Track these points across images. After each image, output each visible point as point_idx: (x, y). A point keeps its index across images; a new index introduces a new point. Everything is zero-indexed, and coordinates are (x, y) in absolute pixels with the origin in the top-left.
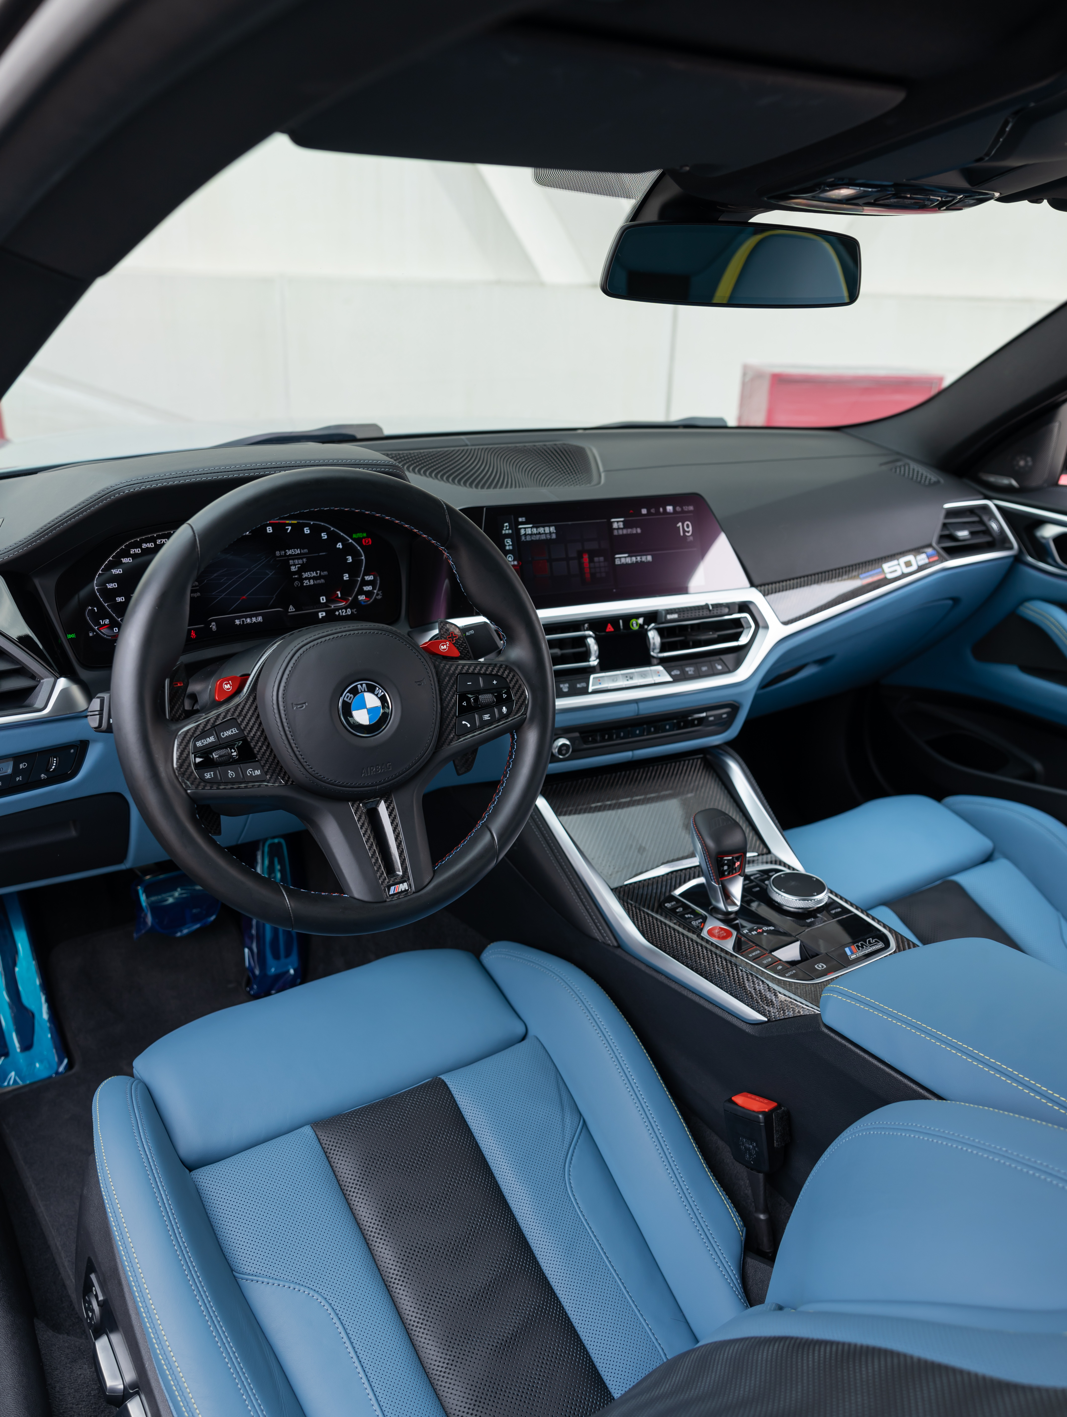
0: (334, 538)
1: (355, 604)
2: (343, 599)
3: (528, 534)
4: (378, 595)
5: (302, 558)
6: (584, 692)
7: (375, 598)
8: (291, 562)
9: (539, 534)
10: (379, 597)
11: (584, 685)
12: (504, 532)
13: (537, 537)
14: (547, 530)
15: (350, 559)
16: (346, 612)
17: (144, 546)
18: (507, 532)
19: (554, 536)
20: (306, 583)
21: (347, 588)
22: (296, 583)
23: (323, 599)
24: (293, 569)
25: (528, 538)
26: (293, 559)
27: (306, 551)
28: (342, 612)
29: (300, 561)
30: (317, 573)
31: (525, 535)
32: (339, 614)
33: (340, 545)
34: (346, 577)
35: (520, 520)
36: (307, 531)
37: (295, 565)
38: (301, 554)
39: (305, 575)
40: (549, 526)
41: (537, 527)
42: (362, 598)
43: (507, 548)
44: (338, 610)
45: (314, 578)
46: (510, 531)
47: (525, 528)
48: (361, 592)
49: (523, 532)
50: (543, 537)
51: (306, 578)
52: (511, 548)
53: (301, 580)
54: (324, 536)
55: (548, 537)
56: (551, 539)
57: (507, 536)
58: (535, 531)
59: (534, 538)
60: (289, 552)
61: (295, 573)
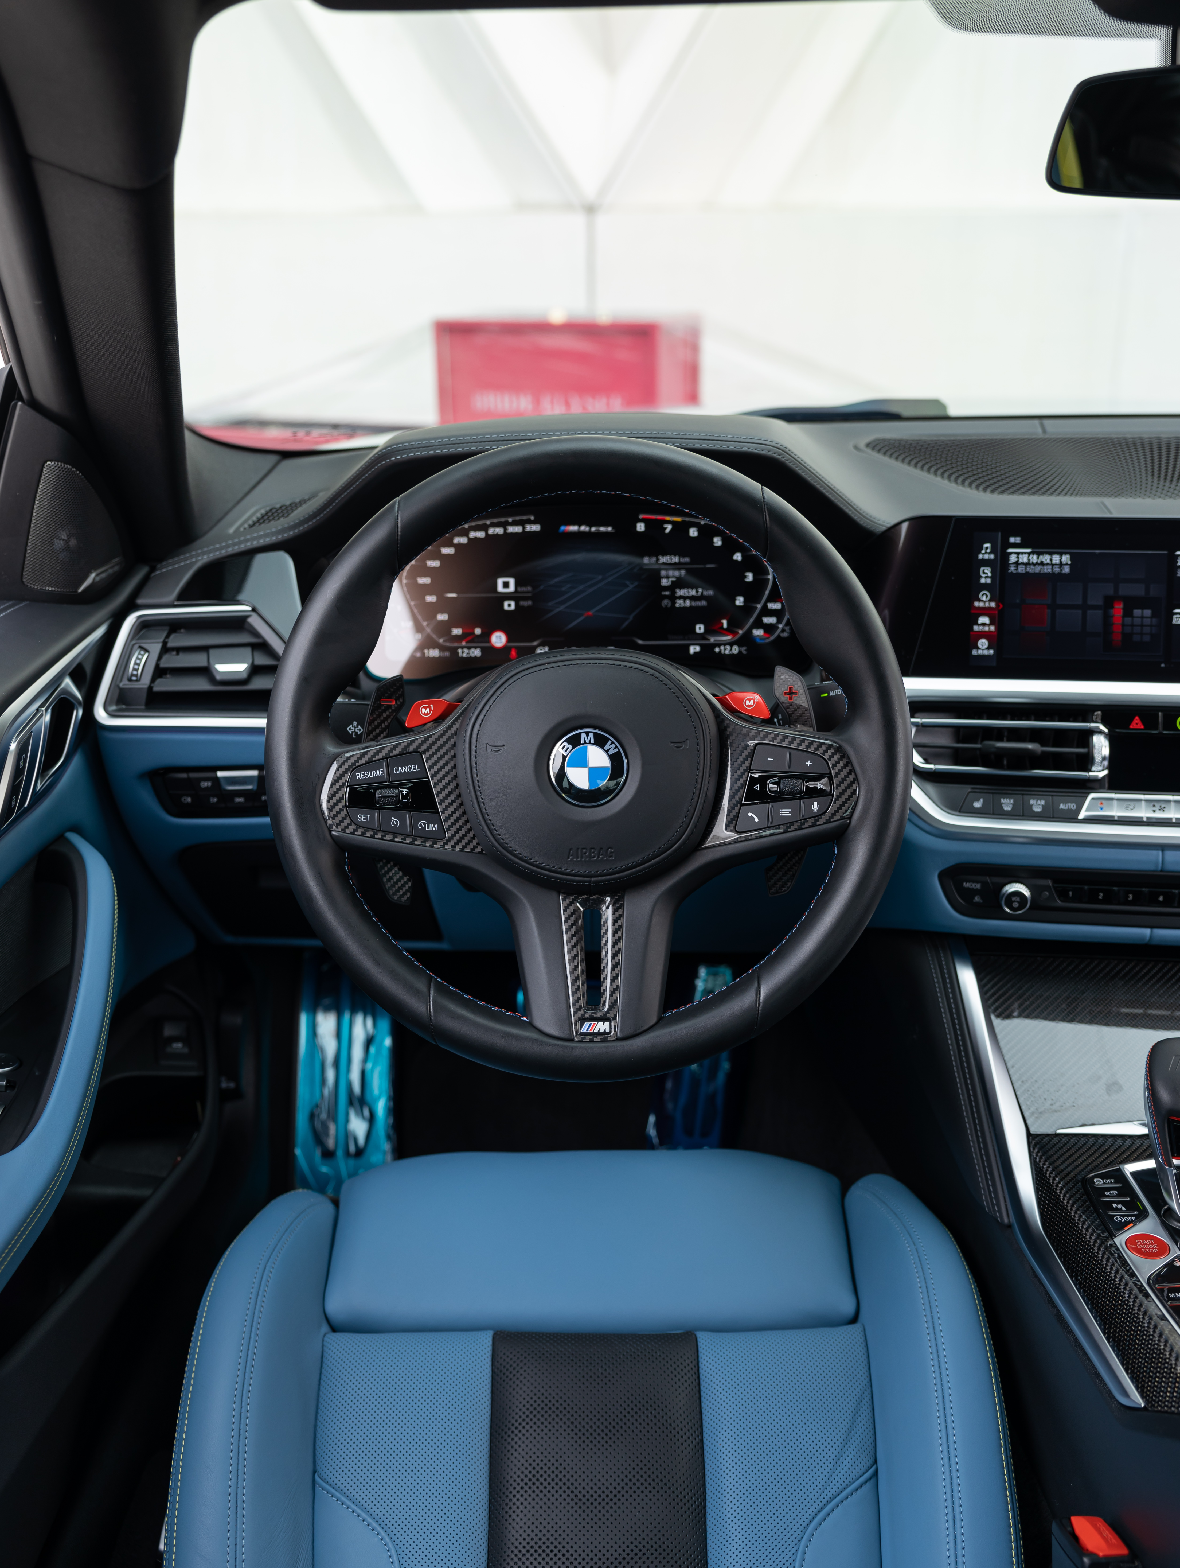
0: (730, 546)
1: (746, 640)
2: (730, 631)
3: (1022, 563)
4: (783, 631)
5: (679, 569)
6: (1071, 817)
7: (779, 636)
8: (663, 573)
9: (1042, 564)
10: (785, 635)
11: (1072, 806)
12: (980, 556)
13: (1037, 569)
14: (1056, 559)
15: (750, 577)
16: (731, 650)
17: (473, 534)
18: (986, 557)
19: (1066, 570)
20: (679, 603)
21: (738, 618)
22: (666, 603)
23: (700, 628)
24: (665, 582)
25: (1021, 569)
26: (666, 570)
27: (687, 560)
28: (725, 649)
29: (677, 573)
30: (697, 592)
31: (1017, 563)
32: (720, 651)
33: (738, 557)
34: (740, 601)
35: (1012, 540)
36: (693, 532)
37: (667, 577)
38: (680, 563)
39: (680, 592)
40: (1061, 554)
41: (1039, 554)
42: (758, 633)
43: (983, 581)
44: (719, 645)
45: (692, 598)
46: (992, 556)
47: (1018, 554)
48: (759, 624)
49: (1013, 558)
50: (1047, 570)
51: (681, 597)
52: (989, 581)
53: (673, 598)
54: (717, 541)
55: (1057, 570)
56: (1060, 574)
57: (986, 563)
58: (1034, 558)
59: (1030, 569)
60: (663, 559)
61: (666, 588)
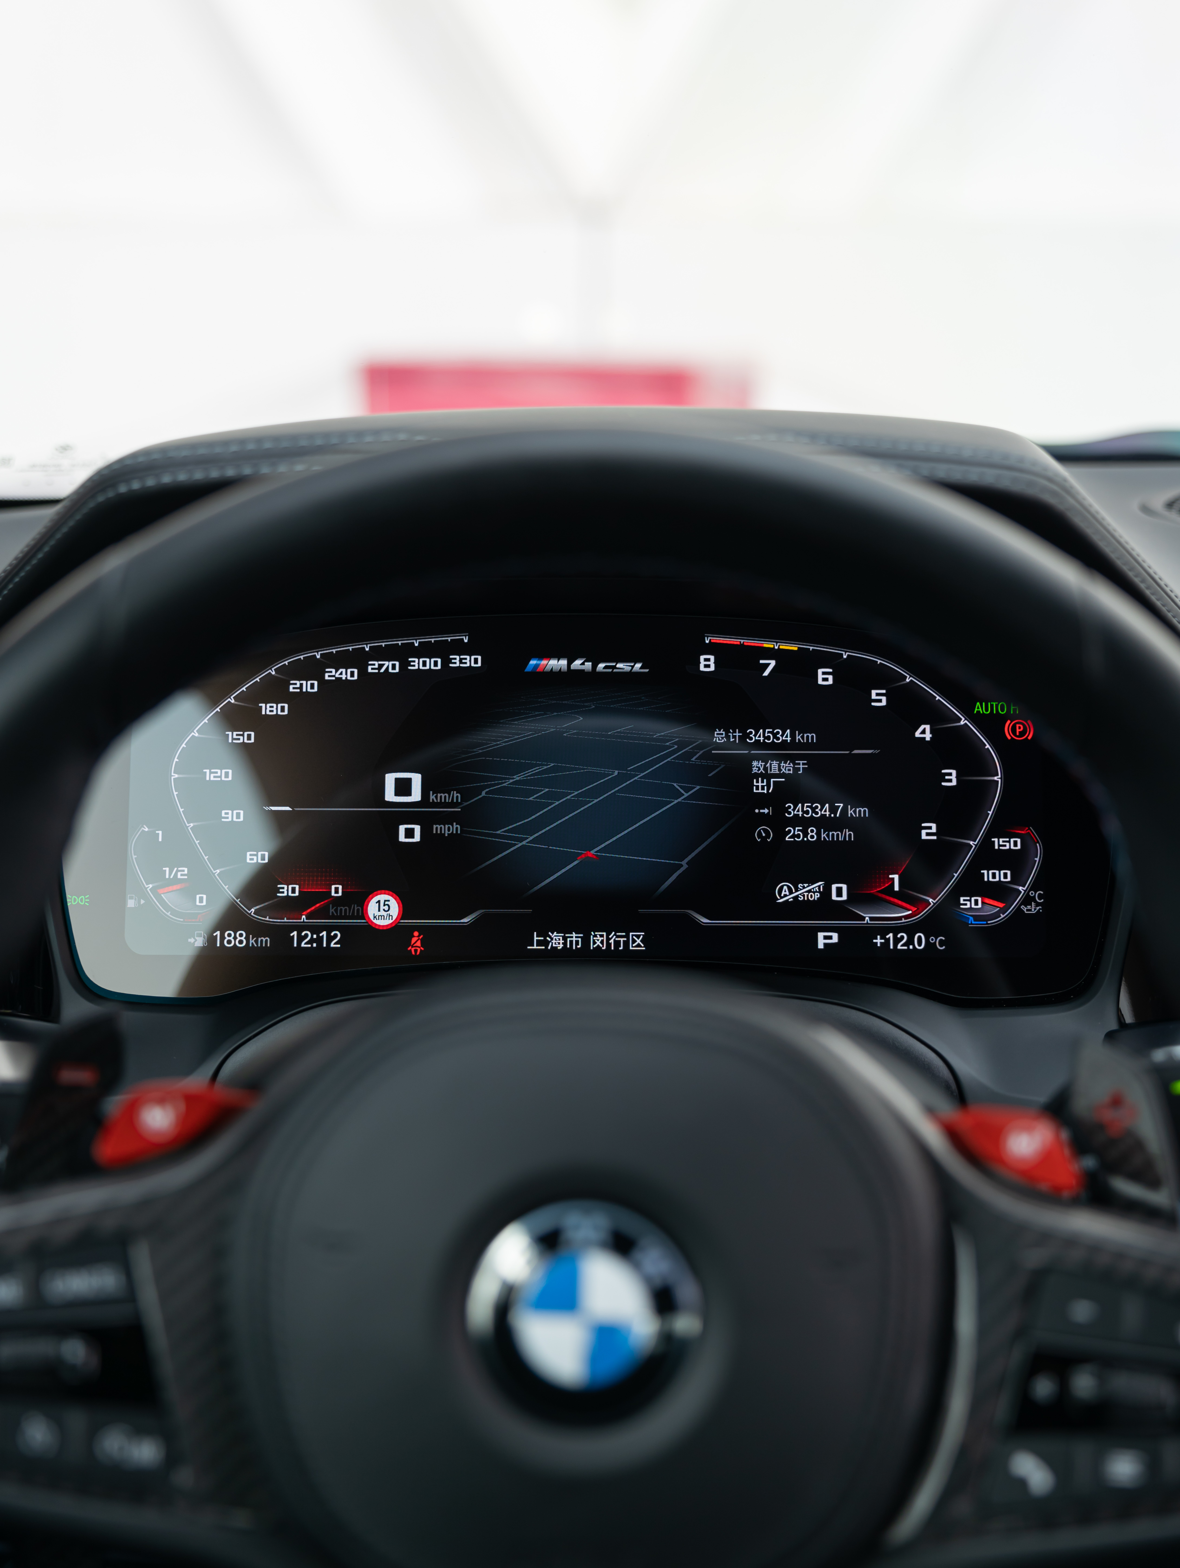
0: (910, 708)
1: (944, 920)
2: (907, 898)
4: (1027, 900)
5: (793, 759)
7: (1019, 910)
8: (757, 766)
10: (1033, 909)
15: (952, 778)
16: (910, 941)
17: (331, 674)
20: (793, 834)
21: (926, 869)
22: (763, 832)
23: (840, 892)
24: (760, 787)
26: (765, 759)
27: (811, 737)
28: (897, 941)
29: (787, 768)
30: (833, 810)
32: (886, 944)
33: (924, 732)
34: (929, 831)
36: (824, 677)
37: (767, 776)
38: (793, 745)
39: (796, 810)
42: (970, 903)
44: (883, 931)
45: (822, 823)
48: (972, 884)
51: (796, 821)
53: (780, 822)
54: (879, 698)
60: (758, 736)
61: (763, 800)
